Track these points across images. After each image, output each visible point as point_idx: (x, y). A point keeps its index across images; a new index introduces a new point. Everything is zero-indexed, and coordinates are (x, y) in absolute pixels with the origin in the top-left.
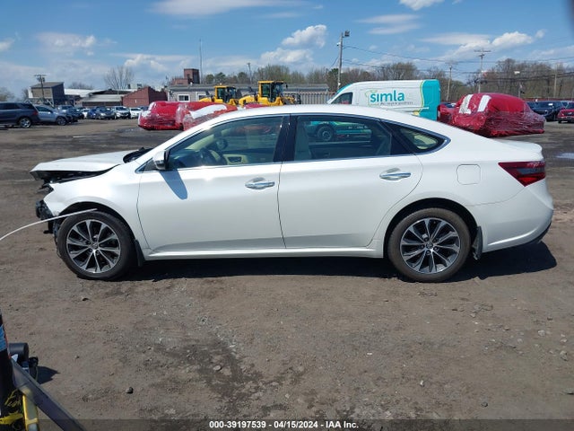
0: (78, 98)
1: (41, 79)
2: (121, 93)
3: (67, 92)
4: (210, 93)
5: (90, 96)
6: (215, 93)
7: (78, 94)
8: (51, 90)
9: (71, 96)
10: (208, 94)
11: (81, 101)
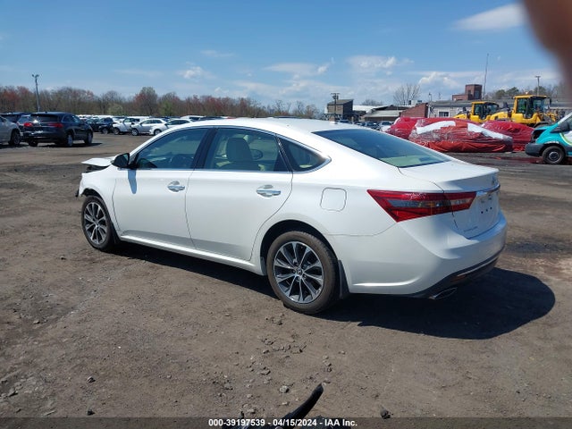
0: (364, 113)
1: (335, 97)
2: (400, 109)
3: (355, 108)
4: (468, 109)
5: (373, 111)
6: (471, 110)
7: (364, 110)
8: (342, 107)
9: (358, 112)
10: (465, 110)
11: (365, 116)
